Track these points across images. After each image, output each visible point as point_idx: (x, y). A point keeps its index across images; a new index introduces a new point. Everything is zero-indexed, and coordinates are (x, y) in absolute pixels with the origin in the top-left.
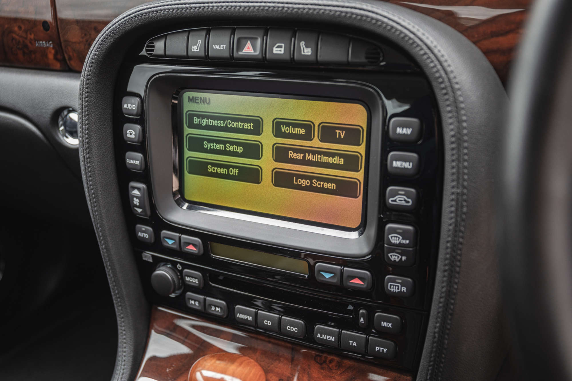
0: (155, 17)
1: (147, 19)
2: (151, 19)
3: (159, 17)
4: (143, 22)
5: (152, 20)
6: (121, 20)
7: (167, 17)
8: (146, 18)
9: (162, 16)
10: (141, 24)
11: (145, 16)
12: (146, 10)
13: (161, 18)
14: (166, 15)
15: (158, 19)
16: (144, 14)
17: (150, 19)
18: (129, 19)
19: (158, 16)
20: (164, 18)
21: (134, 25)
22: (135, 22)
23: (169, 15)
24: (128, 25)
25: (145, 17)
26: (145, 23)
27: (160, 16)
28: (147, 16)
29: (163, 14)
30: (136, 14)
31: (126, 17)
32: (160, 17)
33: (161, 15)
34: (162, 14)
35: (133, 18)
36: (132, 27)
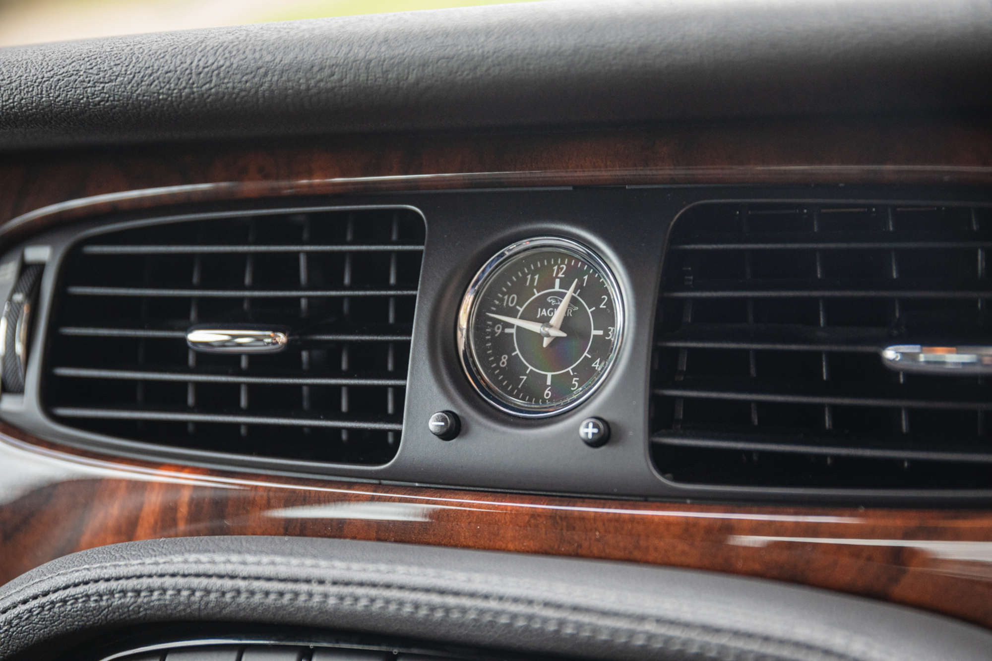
0: (131, 608)
1: (104, 612)
2: (117, 614)
3: (141, 609)
4: (88, 621)
5: (120, 615)
6: (15, 607)
7: (170, 611)
8: (100, 609)
9: (153, 606)
10: (83, 626)
11: (96, 601)
12: (102, 586)
13: (148, 612)
14: (166, 606)
15: (141, 614)
16: (93, 595)
17: (114, 613)
18: (42, 607)
19: (139, 607)
20: (160, 613)
21: (57, 627)
22: (64, 617)
23: (175, 608)
24: (36, 624)
25: (97, 604)
26: (94, 623)
27: (146, 606)
28: (103, 603)
29: (157, 603)
30: (67, 592)
31: (35, 597)
32: (146, 610)
33: (152, 604)
34: (153, 601)
35: (57, 605)
36: (51, 631)
